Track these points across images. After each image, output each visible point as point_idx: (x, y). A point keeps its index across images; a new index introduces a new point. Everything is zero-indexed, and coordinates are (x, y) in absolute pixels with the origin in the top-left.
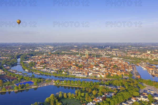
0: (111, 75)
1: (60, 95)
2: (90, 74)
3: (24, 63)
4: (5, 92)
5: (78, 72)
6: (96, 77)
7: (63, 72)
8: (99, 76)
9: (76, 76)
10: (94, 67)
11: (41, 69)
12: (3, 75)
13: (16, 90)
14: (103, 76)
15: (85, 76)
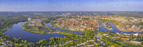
0: (87, 29)
1: (56, 38)
2: (77, 29)
3: (52, 22)
4: (39, 33)
5: (73, 28)
6: (80, 30)
7: (66, 28)
8: (81, 30)
9: (71, 30)
10: (81, 25)
11: (58, 25)
12: (41, 27)
13: (42, 33)
14: (83, 30)
15: (75, 30)
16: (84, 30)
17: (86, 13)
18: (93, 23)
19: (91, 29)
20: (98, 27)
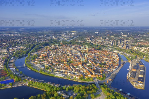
0: (86, 77)
7: (49, 70)
11: (37, 63)
14: (77, 77)
15: (62, 76)
16: (79, 77)
17: (107, 32)
18: (107, 60)
19: (95, 76)
20: (112, 72)
